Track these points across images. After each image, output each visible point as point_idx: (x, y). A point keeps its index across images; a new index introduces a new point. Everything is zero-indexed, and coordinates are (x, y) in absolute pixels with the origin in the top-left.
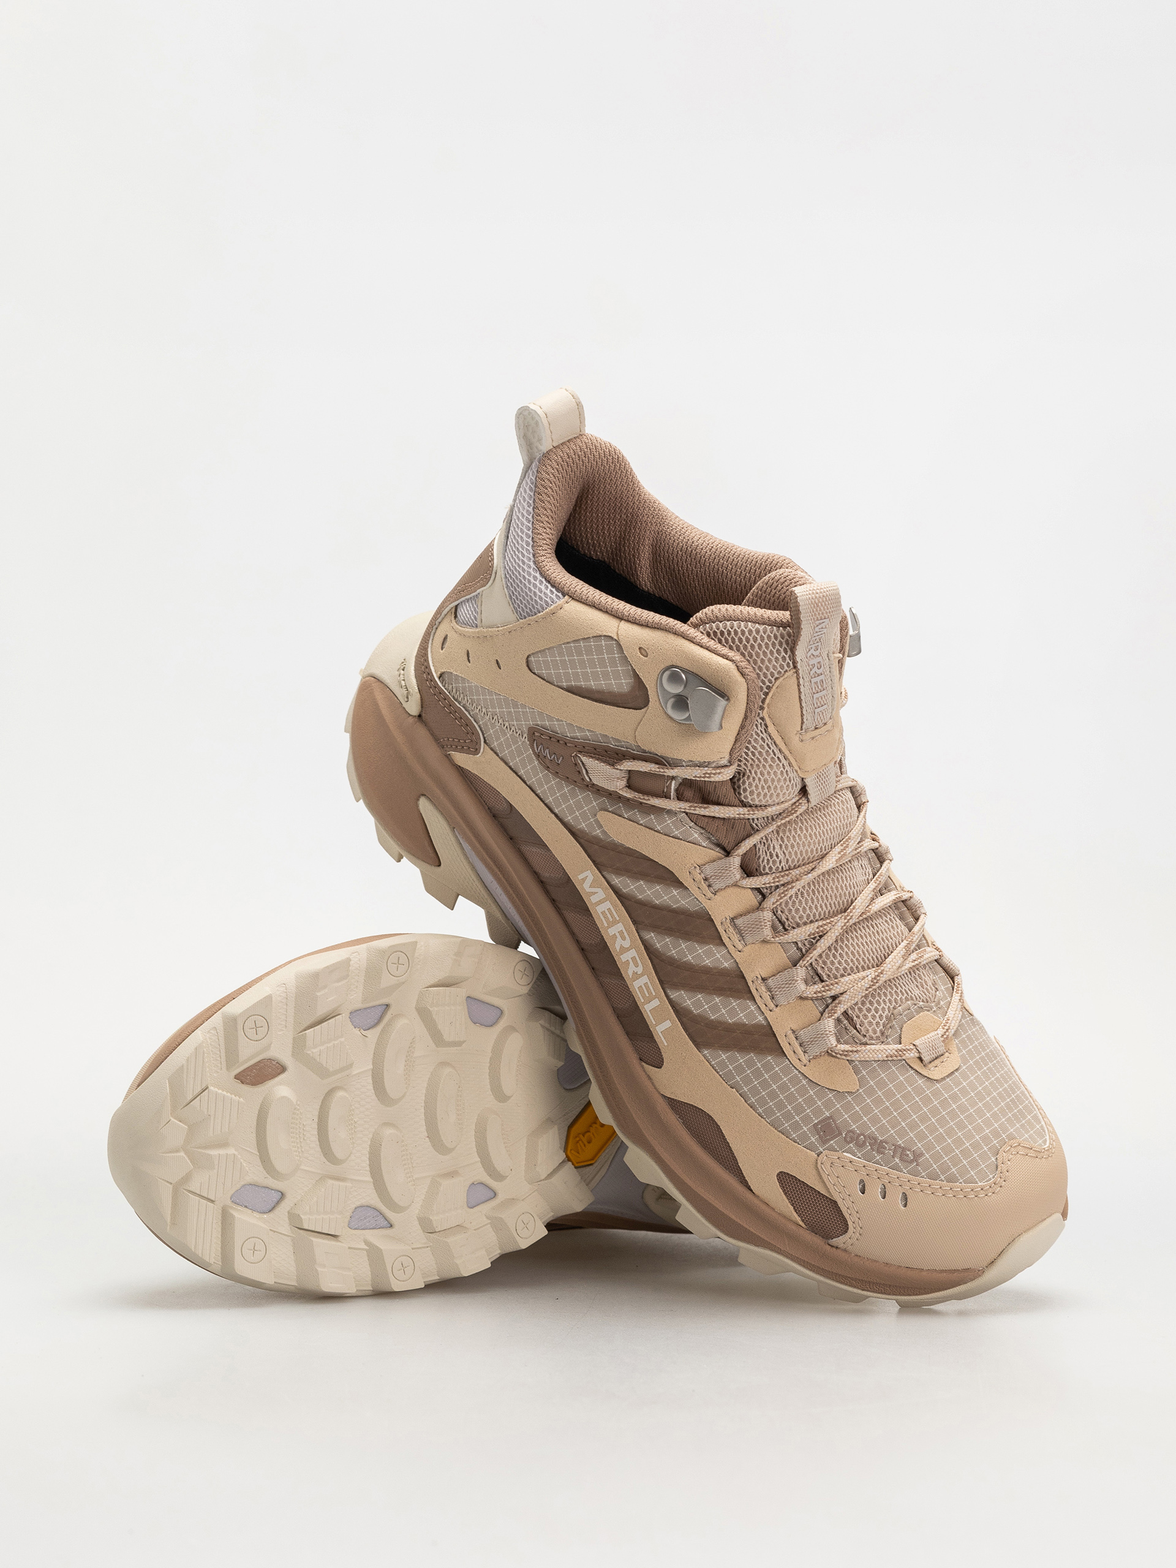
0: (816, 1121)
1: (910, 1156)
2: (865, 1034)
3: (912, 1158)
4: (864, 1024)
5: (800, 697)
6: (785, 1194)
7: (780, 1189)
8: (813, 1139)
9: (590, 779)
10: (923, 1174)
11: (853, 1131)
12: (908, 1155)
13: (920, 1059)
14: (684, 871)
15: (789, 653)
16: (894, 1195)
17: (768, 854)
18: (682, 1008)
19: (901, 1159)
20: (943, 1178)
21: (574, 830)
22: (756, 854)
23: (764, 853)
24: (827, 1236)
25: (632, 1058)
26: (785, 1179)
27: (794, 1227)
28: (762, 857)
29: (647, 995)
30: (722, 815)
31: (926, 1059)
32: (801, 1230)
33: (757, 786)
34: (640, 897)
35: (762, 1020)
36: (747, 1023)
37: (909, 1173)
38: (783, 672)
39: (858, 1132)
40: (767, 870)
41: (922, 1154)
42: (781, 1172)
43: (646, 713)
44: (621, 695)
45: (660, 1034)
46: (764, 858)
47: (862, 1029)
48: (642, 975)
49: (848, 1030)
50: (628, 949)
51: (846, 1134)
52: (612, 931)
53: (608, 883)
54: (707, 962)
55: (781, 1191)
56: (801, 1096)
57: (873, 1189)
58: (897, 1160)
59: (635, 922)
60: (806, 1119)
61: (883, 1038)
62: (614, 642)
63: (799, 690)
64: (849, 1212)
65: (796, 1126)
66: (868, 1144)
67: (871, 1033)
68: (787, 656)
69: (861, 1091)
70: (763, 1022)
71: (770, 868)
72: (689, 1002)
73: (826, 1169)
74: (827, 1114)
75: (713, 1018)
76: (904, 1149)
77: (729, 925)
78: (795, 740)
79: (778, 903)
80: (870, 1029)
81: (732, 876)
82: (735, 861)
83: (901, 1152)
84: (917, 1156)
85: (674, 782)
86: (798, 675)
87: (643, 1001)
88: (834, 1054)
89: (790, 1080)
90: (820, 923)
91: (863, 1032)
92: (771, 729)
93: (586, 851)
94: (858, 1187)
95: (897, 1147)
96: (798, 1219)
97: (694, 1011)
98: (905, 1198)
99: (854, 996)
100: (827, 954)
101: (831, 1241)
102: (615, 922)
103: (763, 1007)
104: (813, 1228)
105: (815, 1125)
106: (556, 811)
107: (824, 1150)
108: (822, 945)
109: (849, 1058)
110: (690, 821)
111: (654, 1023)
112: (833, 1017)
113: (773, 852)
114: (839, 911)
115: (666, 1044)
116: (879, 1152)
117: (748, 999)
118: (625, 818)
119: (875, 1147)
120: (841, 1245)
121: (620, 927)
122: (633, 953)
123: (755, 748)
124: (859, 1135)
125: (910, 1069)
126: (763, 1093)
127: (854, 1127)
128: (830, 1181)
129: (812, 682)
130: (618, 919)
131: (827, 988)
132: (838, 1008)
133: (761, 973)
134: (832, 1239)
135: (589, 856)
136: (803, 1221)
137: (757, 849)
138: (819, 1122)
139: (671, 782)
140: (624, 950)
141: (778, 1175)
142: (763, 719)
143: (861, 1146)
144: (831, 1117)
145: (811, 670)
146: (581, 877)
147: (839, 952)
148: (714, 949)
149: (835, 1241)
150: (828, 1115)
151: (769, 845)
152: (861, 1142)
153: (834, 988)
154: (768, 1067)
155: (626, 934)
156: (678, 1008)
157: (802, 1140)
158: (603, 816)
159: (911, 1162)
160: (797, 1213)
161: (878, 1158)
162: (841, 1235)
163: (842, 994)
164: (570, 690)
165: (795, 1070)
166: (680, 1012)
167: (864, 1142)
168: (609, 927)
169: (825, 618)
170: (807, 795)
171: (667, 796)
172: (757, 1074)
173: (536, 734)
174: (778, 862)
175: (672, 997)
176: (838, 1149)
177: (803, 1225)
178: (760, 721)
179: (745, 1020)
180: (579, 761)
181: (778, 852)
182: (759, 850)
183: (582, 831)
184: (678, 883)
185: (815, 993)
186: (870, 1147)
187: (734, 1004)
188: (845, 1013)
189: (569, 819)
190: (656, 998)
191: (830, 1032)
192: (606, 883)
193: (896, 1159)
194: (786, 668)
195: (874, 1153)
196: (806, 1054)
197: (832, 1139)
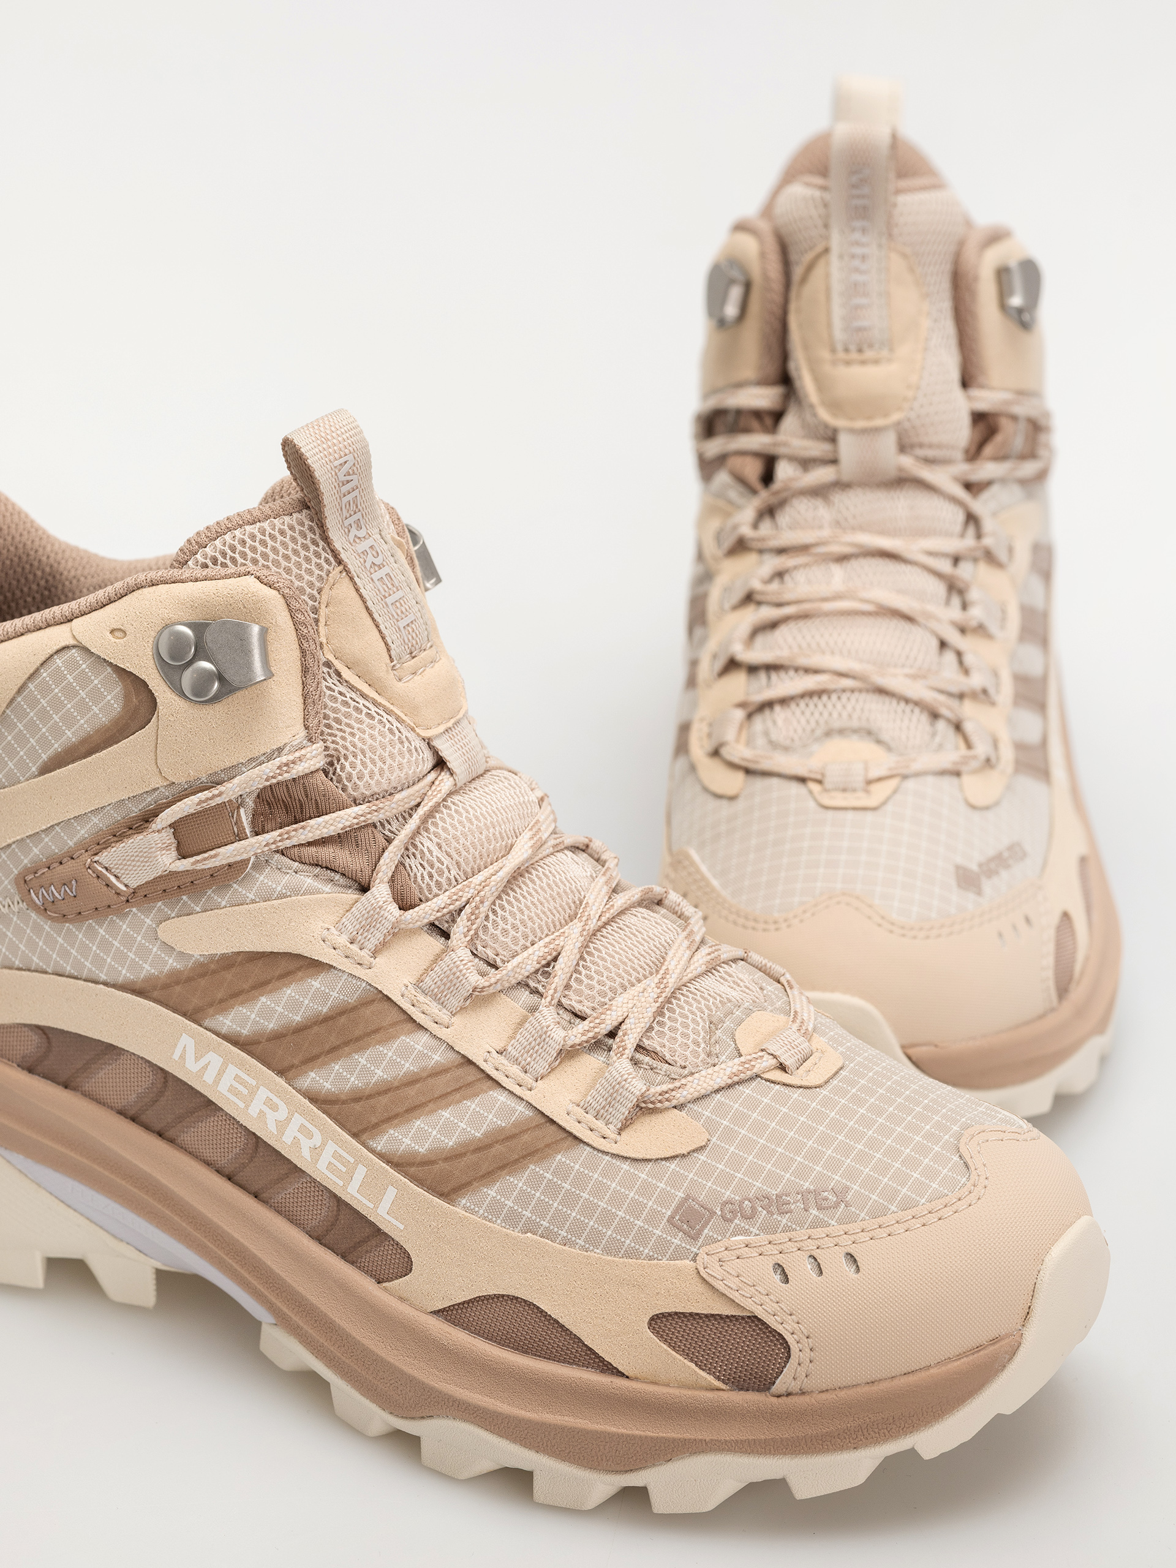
0: (669, 1213)
1: (830, 1197)
2: (683, 1064)
3: (835, 1199)
4: (675, 1051)
5: (367, 608)
6: (674, 1349)
7: (663, 1345)
8: (676, 1241)
9: (126, 886)
10: (862, 1215)
11: (729, 1202)
12: (826, 1199)
13: (782, 1068)
14: (314, 942)
15: (321, 543)
16: (834, 1260)
17: (426, 865)
18: (400, 1157)
19: (820, 1208)
20: (893, 1208)
21: (137, 987)
22: (409, 875)
23: (420, 867)
24: (764, 1384)
25: (365, 1284)
26: (661, 1323)
27: (710, 1395)
28: (419, 875)
29: (344, 1169)
30: (332, 828)
31: (789, 1062)
32: (721, 1393)
33: (363, 764)
34: (271, 1026)
35: (523, 1110)
36: (503, 1125)
37: (840, 1222)
38: (323, 574)
39: (737, 1198)
40: (435, 890)
41: (847, 1189)
42: (652, 1319)
43: (158, 720)
44: (116, 722)
45: (388, 1217)
46: (422, 874)
47: (676, 1058)
48: (324, 1144)
49: (656, 1068)
50: (288, 1120)
51: (721, 1210)
52: (254, 1110)
53: (218, 1034)
54: (407, 1065)
55: (665, 1347)
56: (631, 1188)
57: (801, 1268)
58: (814, 1212)
59: (281, 1073)
60: (653, 1218)
61: (712, 1059)
62: (74, 651)
63: (361, 596)
64: (779, 1319)
65: (643, 1236)
66: (760, 1209)
67: (691, 1058)
68: (320, 550)
69: (714, 1140)
70: (527, 1112)
71: (438, 884)
72: (407, 1141)
73: (714, 1271)
74: (681, 1194)
75: (451, 1144)
76: (816, 1193)
77: (416, 994)
78: (389, 678)
79: (472, 932)
80: (688, 1053)
81: (386, 914)
82: (381, 891)
83: (815, 1198)
84: (841, 1194)
85: (242, 811)
86: (348, 572)
87: (341, 1183)
88: (651, 1106)
89: (604, 1174)
90: (547, 940)
91: (681, 1062)
92: (346, 674)
93: (166, 1006)
94: (777, 1278)
95: (805, 1195)
96: (711, 1378)
97: (420, 1150)
98: (851, 1258)
99: (641, 1016)
100: (577, 979)
101: (775, 1389)
102: (253, 1092)
103: (517, 1090)
104: (740, 1384)
105: (670, 1220)
106: (103, 977)
107: (699, 1249)
108: (562, 968)
109: (674, 1103)
110: (291, 862)
111: (372, 1206)
112: (624, 1056)
113: (431, 858)
114: (567, 918)
115: (402, 1227)
116: (782, 1213)
117: (490, 1089)
118: (198, 912)
119: (773, 1209)
120: (794, 1386)
121: (263, 1093)
122: (298, 1120)
123: (335, 710)
124: (741, 1202)
125: (772, 1085)
126: (574, 1214)
127: (728, 1193)
128: (729, 1285)
129: (375, 580)
130: (254, 1083)
131: (597, 1021)
132: (627, 1042)
133: (493, 1045)
134: (774, 1383)
135: (175, 1011)
136: (718, 1378)
137: (408, 867)
138: (676, 1212)
139: (239, 815)
140: (282, 1126)
141: (650, 1324)
142: (328, 664)
143: (750, 1217)
144: (686, 1199)
145: (365, 561)
146: (176, 1056)
147: (593, 970)
148: (408, 1040)
149: (780, 1385)
150: (683, 1195)
151: (422, 852)
152: (749, 1212)
153: (608, 1017)
154: (562, 1172)
155: (276, 1100)
156: (395, 1161)
157: (661, 1249)
158: (167, 931)
159: (836, 1206)
160: (703, 1370)
161: (784, 1221)
162: (785, 1367)
163: (621, 1024)
164: (45, 769)
165: (604, 1157)
166: (400, 1163)
167: (753, 1208)
168: (247, 1106)
169: (346, 455)
170: (446, 763)
171: (240, 837)
172: (552, 1189)
173: (28, 878)
174: (446, 871)
175: (379, 1148)
176: (720, 1238)
177: (723, 1386)
178: (326, 670)
179: (499, 1122)
180: (100, 869)
181: (438, 855)
182: (411, 867)
183: (149, 979)
184: (316, 966)
185: (583, 1034)
186: (765, 1212)
187: (473, 1106)
188: (639, 1048)
189: (125, 974)
190: (358, 1164)
191: (629, 1074)
192: (214, 1036)
193: (811, 1211)
194: (326, 566)
195: (775, 1216)
196: (611, 1126)
197: (704, 1226)
